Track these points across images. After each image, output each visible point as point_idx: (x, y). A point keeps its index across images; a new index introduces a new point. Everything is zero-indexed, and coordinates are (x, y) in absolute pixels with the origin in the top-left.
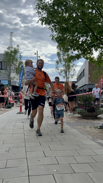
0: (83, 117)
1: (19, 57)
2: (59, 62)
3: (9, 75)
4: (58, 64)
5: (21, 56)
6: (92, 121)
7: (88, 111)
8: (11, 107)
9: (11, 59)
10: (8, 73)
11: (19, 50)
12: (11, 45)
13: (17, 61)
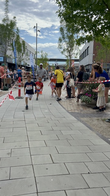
1: (17, 32)
2: (62, 39)
3: (5, 53)
4: (61, 42)
5: (18, 30)
8: (8, 89)
9: (7, 34)
10: (3, 50)
11: (16, 23)
12: (7, 17)
13: (14, 37)
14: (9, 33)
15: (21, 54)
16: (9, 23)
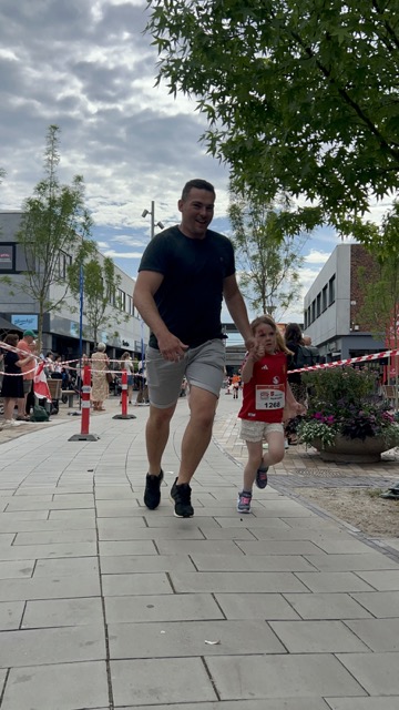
0: (325, 458)
1: (83, 224)
3: (43, 293)
6: (359, 471)
7: (346, 432)
8: (49, 414)
12: (50, 178)
13: (72, 239)
14: (57, 227)
15: (100, 302)
16: (58, 195)
